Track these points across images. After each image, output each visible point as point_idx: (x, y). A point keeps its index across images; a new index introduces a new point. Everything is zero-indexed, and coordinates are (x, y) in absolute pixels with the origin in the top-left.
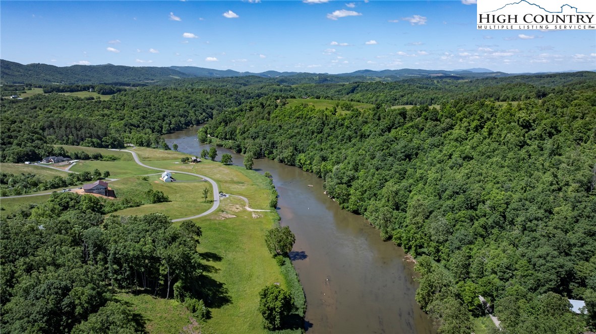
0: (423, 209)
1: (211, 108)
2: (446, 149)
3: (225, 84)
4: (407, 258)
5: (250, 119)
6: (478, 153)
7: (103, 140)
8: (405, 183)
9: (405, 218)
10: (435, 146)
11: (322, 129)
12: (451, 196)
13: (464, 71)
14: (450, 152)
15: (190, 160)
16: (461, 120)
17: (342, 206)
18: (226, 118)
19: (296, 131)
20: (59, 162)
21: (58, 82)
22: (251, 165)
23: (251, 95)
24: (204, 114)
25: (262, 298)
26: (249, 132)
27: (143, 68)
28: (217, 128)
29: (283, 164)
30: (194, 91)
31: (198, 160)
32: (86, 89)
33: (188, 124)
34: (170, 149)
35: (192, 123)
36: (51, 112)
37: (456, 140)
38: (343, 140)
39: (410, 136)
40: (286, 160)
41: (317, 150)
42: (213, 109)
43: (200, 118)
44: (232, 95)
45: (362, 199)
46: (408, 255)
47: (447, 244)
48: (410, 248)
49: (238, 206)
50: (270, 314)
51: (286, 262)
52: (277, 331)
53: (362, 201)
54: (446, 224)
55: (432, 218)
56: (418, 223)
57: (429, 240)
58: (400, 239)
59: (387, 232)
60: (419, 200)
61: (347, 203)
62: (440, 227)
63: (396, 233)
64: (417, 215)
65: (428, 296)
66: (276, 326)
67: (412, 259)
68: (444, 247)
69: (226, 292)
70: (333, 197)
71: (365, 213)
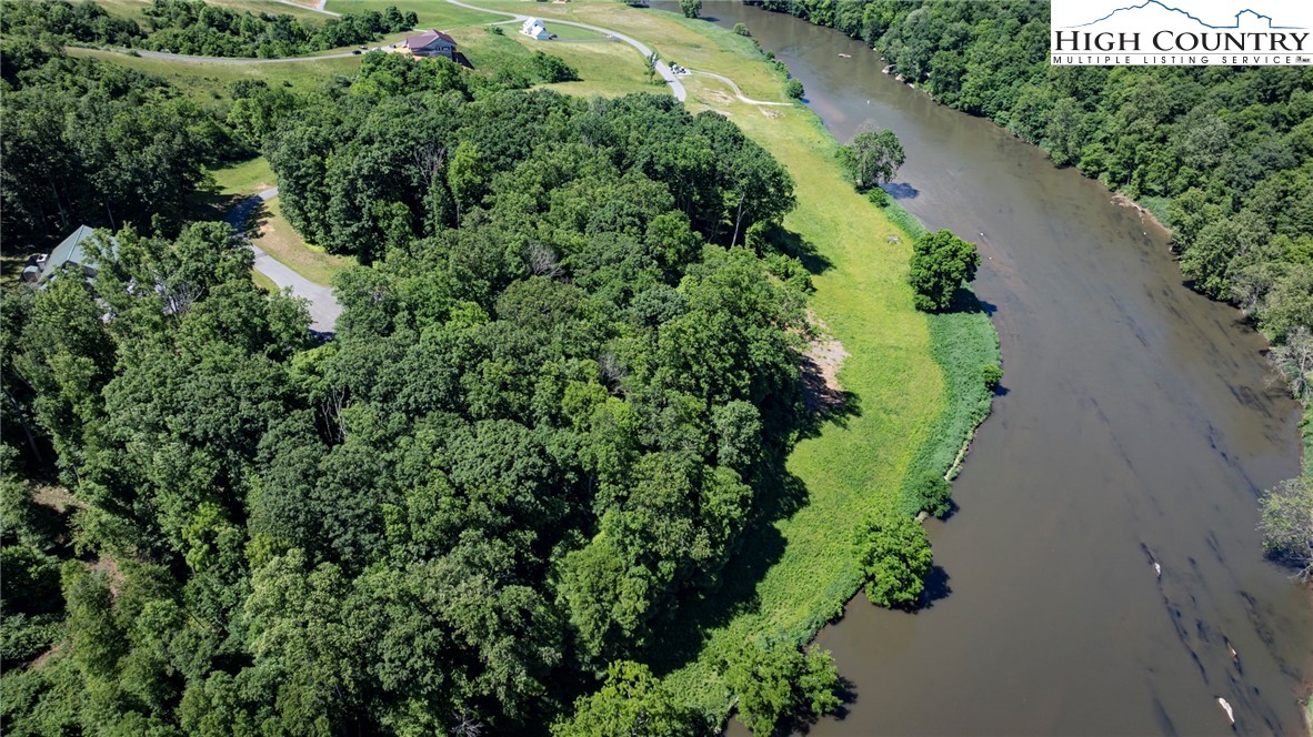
0: (1160, 102)
4: (1118, 201)
9: (1099, 123)
17: (940, 97)
22: (697, 7)
25: (922, 255)
45: (992, 85)
46: (1119, 195)
47: (1219, 171)
48: (1125, 180)
49: (723, 94)
50: (936, 284)
51: (888, 201)
52: (943, 315)
53: (992, 87)
54: (1221, 132)
55: (1190, 120)
56: (1141, 132)
57: (1175, 163)
58: (1098, 163)
59: (1065, 151)
60: (1151, 84)
61: (954, 92)
62: (1210, 136)
63: (1090, 151)
64: (1143, 116)
65: (1215, 264)
66: (943, 306)
67: (1129, 202)
68: (1208, 178)
69: (813, 249)
70: (911, 80)
71: (999, 113)
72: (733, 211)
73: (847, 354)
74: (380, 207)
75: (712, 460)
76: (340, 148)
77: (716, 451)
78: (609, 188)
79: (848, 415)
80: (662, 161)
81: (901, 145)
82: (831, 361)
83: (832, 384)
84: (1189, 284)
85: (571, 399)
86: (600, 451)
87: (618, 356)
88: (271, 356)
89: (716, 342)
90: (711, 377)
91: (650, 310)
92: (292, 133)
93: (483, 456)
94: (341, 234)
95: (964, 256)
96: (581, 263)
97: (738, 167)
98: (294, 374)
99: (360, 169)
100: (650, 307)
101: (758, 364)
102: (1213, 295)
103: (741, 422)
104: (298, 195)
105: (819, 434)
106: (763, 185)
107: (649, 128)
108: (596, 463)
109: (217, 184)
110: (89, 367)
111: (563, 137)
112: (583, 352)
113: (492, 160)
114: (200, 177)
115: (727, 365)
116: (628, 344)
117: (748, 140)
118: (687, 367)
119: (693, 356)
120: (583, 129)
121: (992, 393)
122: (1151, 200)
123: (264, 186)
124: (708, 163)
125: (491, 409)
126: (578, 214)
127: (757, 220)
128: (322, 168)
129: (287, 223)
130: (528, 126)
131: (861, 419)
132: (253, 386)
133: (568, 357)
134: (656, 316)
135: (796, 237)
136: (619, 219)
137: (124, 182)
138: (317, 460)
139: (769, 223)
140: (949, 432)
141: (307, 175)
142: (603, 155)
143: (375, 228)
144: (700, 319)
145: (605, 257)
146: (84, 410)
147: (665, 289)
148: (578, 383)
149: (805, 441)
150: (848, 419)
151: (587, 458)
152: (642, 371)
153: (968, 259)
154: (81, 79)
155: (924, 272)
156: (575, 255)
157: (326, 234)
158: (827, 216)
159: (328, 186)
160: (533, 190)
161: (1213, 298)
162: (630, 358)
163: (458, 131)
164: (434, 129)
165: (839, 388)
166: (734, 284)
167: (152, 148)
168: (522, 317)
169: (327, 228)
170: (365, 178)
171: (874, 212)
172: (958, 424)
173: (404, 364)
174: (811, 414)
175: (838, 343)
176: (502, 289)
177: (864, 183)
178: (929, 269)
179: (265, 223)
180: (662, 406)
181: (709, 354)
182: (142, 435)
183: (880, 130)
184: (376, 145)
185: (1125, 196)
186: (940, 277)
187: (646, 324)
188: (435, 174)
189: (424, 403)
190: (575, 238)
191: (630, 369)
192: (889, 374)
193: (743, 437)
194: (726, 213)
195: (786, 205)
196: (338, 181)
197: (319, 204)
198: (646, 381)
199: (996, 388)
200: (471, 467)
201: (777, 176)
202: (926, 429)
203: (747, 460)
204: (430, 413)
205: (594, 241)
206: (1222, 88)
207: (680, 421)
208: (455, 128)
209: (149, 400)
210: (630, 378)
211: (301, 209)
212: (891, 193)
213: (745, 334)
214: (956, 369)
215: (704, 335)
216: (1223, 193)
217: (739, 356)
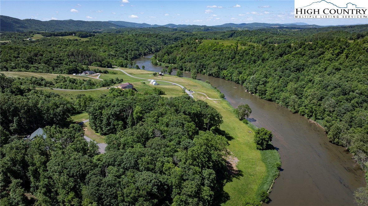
0: (317, 96)
1: (150, 46)
2: (323, 65)
3: (148, 32)
4: (310, 121)
5: (184, 51)
6: (344, 67)
7: (102, 63)
8: (299, 83)
9: (303, 102)
10: (315, 64)
11: (235, 56)
12: (333, 89)
13: (291, 24)
14: (326, 66)
15: (158, 74)
16: (328, 49)
17: (260, 97)
18: (168, 51)
19: (218, 57)
20: (91, 74)
21: (43, 31)
22: (196, 77)
23: (171, 38)
24: (147, 49)
25: (257, 134)
26: (185, 59)
27: (93, 22)
28: (164, 57)
29: (211, 76)
30: (137, 35)
31: (163, 74)
32: (70, 34)
33: (140, 55)
34: (139, 69)
35: (142, 55)
36: (60, 47)
37: (329, 60)
38: (250, 62)
39: (297, 59)
40: (214, 74)
41: (233, 68)
42: (151, 47)
43: (145, 52)
44: (160, 38)
45: (274, 93)
46: (310, 120)
47: (335, 112)
48: (311, 116)
49: (203, 97)
50: (262, 142)
51: (248, 123)
52: (264, 150)
53: (274, 94)
54: (334, 102)
55: (325, 100)
56: (314, 103)
57: (323, 111)
58: (303, 112)
59: (295, 109)
60: (314, 91)
61: (264, 95)
62: (331, 104)
63: (301, 109)
64: (314, 99)
65: (336, 135)
66: (264, 148)
67: (313, 121)
68: (332, 114)
69: (229, 134)
70: (253, 93)
71: (276, 100)
72: (207, 124)
73: (239, 161)
74: (116, 123)
75: (203, 184)
76: (106, 108)
77: (204, 182)
78: (175, 117)
79: (240, 176)
80: (188, 111)
81: (250, 108)
82: (234, 162)
83: (235, 168)
84: (331, 142)
85: (166, 167)
86: (173, 180)
87: (177, 157)
88: (89, 156)
89: (203, 154)
90: (201, 163)
91: (185, 146)
92: (94, 105)
93: (144, 179)
94: (105, 130)
95: (268, 134)
96: (167, 135)
97: (207, 112)
98: (94, 161)
99: (111, 113)
100: (185, 145)
101: (214, 160)
102: (337, 144)
103: (210, 174)
104: (94, 120)
105: (232, 181)
106: (214, 117)
107: (184, 103)
108: (172, 183)
109: (72, 119)
110: (43, 158)
111: (163, 105)
112: (168, 155)
113: (145, 111)
114: (69, 117)
115: (206, 160)
116: (180, 154)
117: (210, 106)
118: (195, 160)
119: (197, 157)
120: (167, 103)
121: (279, 170)
122: (319, 121)
123: (84, 120)
124: (200, 112)
125: (145, 169)
126: (166, 123)
127: (213, 126)
128: (101, 114)
129: (90, 128)
130: (154, 103)
131: (244, 177)
132: (85, 163)
133: (165, 157)
134: (187, 147)
135: (224, 132)
136: (177, 124)
137: (51, 117)
138: (102, 180)
139: (216, 127)
140: (268, 180)
141: (98, 115)
142: (173, 109)
143: (114, 128)
144: (198, 148)
145: (174, 133)
146: (40, 170)
147: (189, 140)
148: (167, 163)
149: (228, 183)
150: (240, 177)
151: (170, 182)
152: (183, 161)
153: (269, 135)
154: (39, 95)
155: (258, 139)
156: (166, 133)
157: (101, 130)
158: (232, 126)
159: (103, 118)
160: (155, 118)
161: (338, 145)
162: (181, 157)
163: (136, 104)
164: (130, 103)
165: (237, 169)
166: (207, 139)
167: (59, 109)
168: (153, 147)
169: (101, 128)
170: (112, 115)
171: (244, 125)
172: (270, 178)
173: (123, 157)
174: (230, 176)
175: (236, 158)
176: (147, 141)
177: (241, 118)
178: (259, 138)
179: (85, 128)
180: (189, 169)
181: (201, 157)
182: (57, 174)
183: (244, 104)
184: (116, 107)
185: (312, 120)
186: (263, 140)
187: (185, 149)
188: (130, 114)
189: (128, 167)
190: (166, 129)
191: (180, 160)
192: (250, 165)
193: (211, 178)
194: (205, 124)
195: (220, 122)
196: (105, 116)
197: (100, 122)
198: (185, 163)
199: (280, 169)
200: (141, 182)
201: (218, 115)
202: (262, 180)
203: (212, 185)
204: (130, 170)
205: (170, 129)
206: (333, 92)
207: (194, 174)
208: (135, 103)
209: (59, 165)
210: (181, 163)
211: (95, 124)
212: (249, 121)
213: (211, 152)
214: (269, 164)
215: (200, 152)
216: (337, 118)
217: (209, 158)
